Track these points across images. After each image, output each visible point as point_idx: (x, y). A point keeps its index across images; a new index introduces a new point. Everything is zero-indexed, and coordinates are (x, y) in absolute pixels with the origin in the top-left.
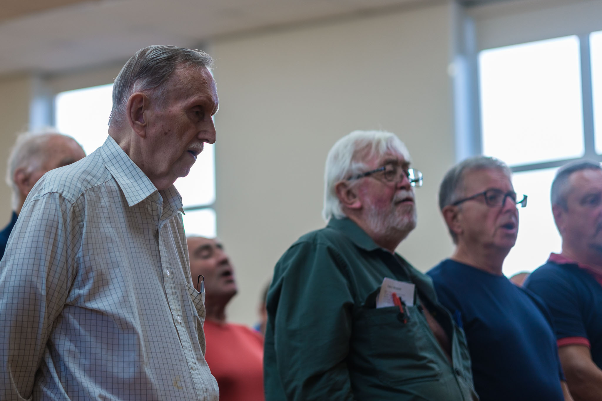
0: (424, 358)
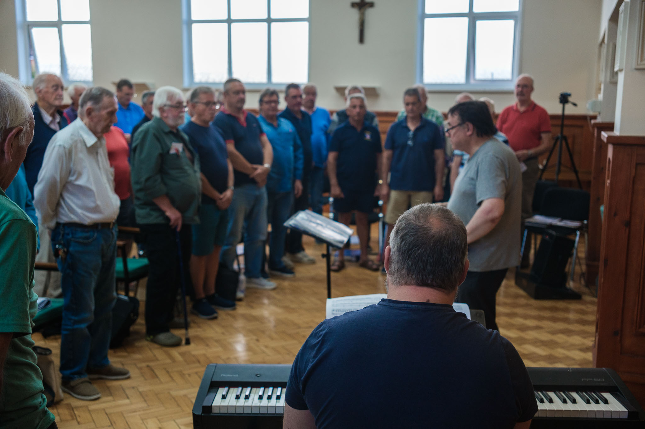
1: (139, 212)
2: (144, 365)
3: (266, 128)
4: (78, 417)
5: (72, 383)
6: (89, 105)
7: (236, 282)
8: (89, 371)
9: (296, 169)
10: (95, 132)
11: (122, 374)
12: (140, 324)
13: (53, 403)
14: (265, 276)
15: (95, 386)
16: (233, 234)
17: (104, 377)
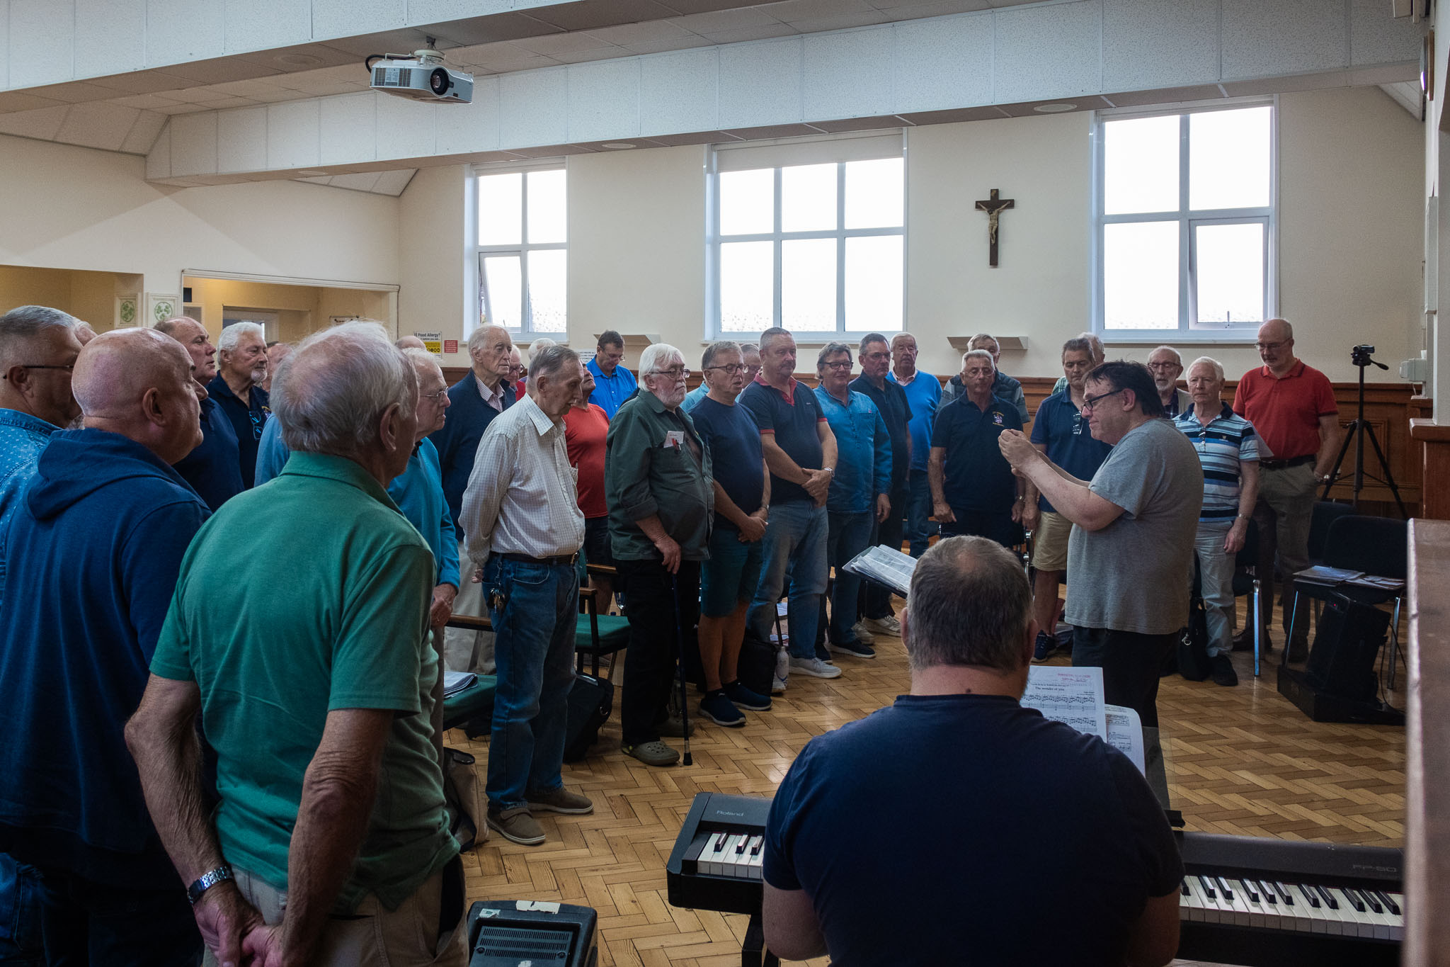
0: (688, 472)
1: (617, 540)
2: (616, 793)
3: (827, 407)
4: (508, 871)
5: (504, 815)
6: (542, 373)
7: (773, 662)
8: (531, 796)
9: (877, 474)
10: (550, 415)
11: (581, 806)
12: (614, 725)
13: (472, 845)
14: (824, 656)
15: (538, 823)
16: (769, 582)
17: (553, 808)
